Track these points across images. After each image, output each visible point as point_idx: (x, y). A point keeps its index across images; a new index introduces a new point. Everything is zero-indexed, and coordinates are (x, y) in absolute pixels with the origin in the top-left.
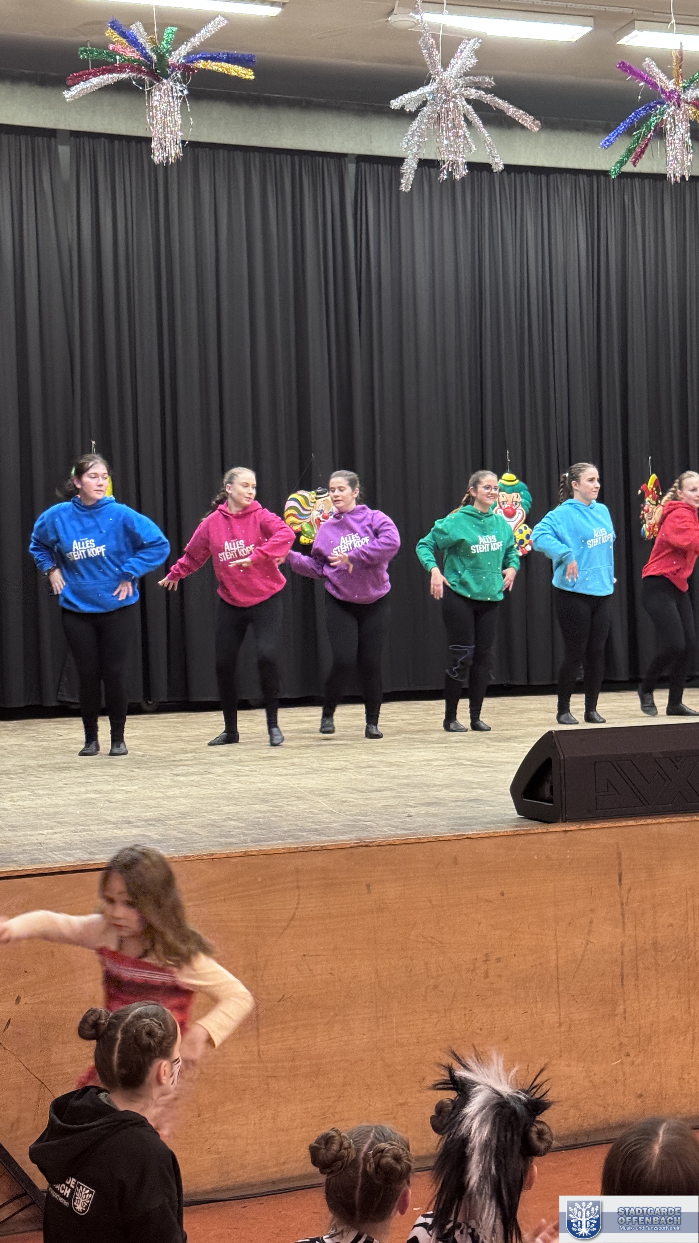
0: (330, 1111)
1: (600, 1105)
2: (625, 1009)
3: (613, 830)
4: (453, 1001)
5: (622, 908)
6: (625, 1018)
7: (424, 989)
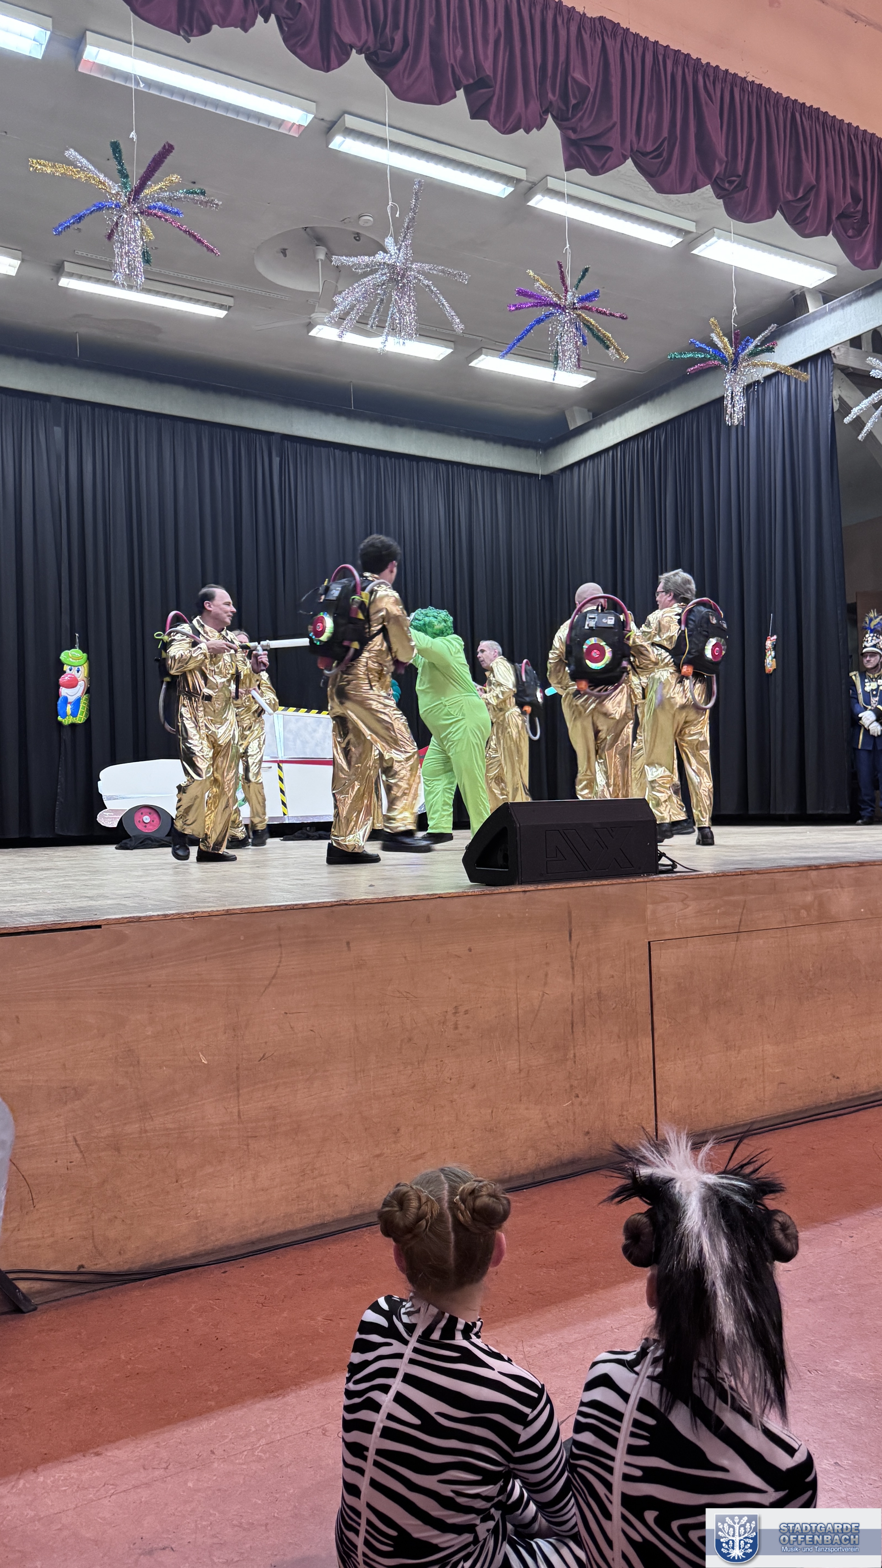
0: (310, 1167)
1: (554, 1144)
2: (575, 1054)
3: (565, 890)
4: (426, 1053)
5: (572, 962)
6: (575, 1062)
7: (399, 1042)
